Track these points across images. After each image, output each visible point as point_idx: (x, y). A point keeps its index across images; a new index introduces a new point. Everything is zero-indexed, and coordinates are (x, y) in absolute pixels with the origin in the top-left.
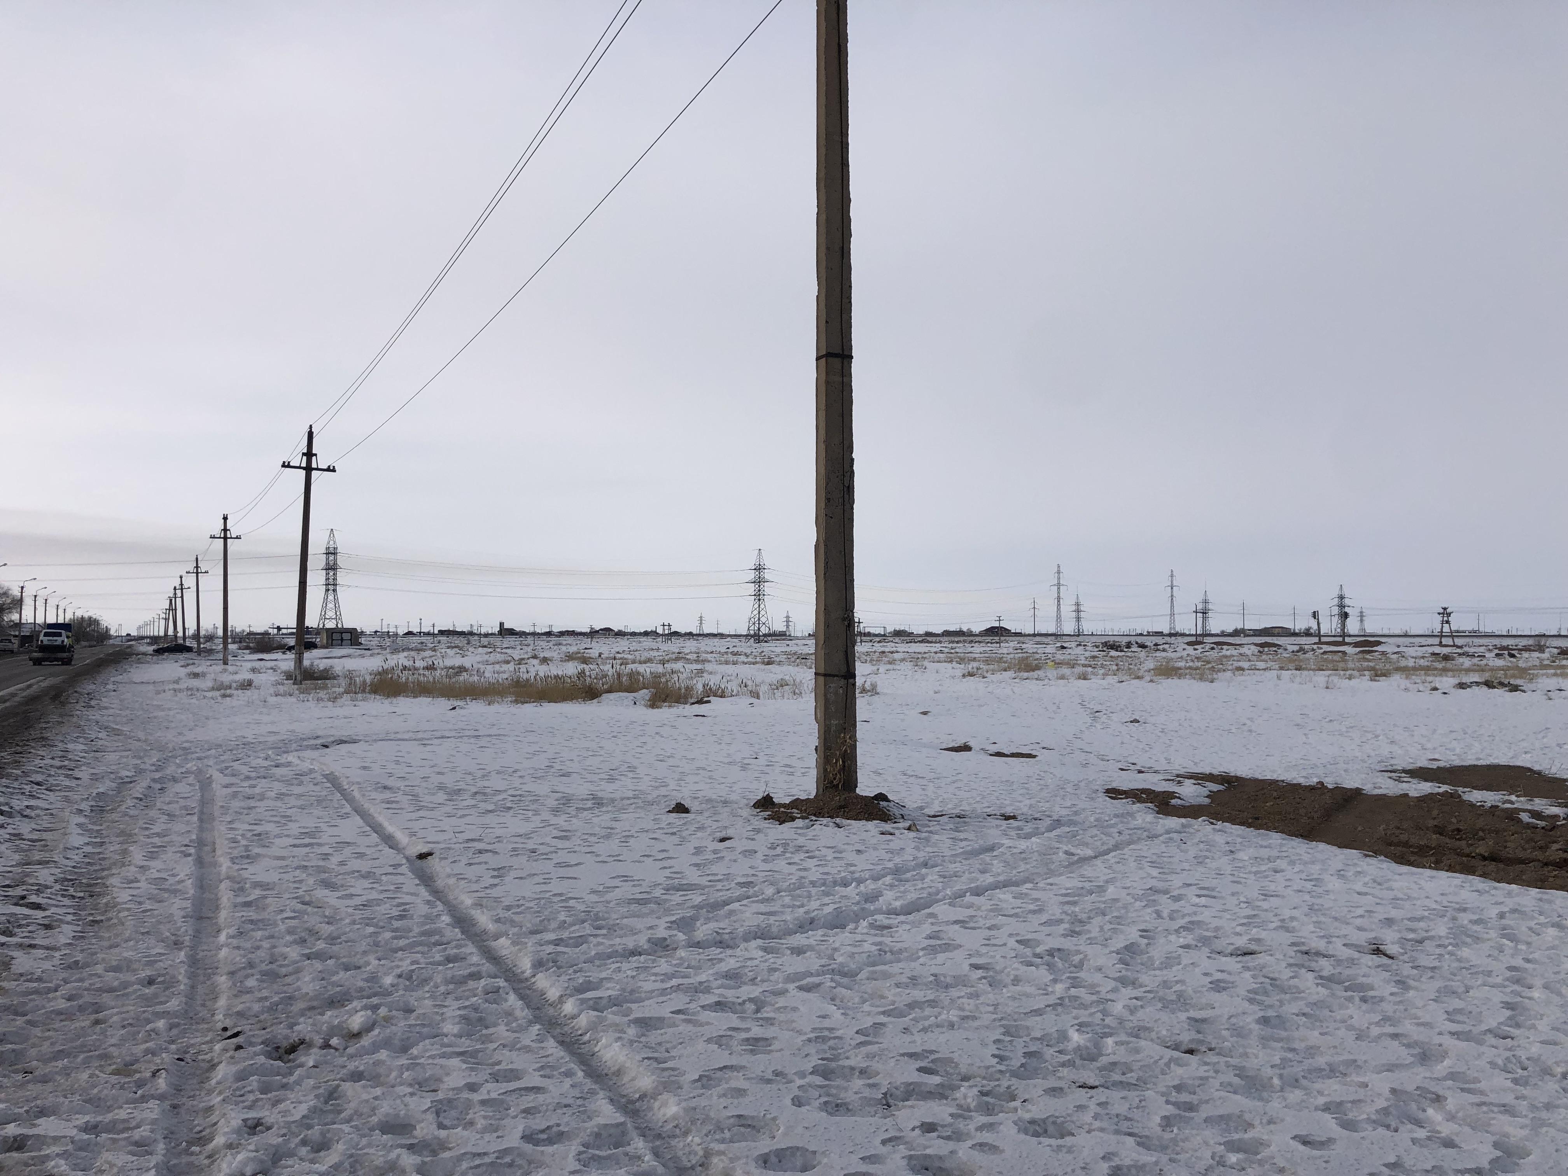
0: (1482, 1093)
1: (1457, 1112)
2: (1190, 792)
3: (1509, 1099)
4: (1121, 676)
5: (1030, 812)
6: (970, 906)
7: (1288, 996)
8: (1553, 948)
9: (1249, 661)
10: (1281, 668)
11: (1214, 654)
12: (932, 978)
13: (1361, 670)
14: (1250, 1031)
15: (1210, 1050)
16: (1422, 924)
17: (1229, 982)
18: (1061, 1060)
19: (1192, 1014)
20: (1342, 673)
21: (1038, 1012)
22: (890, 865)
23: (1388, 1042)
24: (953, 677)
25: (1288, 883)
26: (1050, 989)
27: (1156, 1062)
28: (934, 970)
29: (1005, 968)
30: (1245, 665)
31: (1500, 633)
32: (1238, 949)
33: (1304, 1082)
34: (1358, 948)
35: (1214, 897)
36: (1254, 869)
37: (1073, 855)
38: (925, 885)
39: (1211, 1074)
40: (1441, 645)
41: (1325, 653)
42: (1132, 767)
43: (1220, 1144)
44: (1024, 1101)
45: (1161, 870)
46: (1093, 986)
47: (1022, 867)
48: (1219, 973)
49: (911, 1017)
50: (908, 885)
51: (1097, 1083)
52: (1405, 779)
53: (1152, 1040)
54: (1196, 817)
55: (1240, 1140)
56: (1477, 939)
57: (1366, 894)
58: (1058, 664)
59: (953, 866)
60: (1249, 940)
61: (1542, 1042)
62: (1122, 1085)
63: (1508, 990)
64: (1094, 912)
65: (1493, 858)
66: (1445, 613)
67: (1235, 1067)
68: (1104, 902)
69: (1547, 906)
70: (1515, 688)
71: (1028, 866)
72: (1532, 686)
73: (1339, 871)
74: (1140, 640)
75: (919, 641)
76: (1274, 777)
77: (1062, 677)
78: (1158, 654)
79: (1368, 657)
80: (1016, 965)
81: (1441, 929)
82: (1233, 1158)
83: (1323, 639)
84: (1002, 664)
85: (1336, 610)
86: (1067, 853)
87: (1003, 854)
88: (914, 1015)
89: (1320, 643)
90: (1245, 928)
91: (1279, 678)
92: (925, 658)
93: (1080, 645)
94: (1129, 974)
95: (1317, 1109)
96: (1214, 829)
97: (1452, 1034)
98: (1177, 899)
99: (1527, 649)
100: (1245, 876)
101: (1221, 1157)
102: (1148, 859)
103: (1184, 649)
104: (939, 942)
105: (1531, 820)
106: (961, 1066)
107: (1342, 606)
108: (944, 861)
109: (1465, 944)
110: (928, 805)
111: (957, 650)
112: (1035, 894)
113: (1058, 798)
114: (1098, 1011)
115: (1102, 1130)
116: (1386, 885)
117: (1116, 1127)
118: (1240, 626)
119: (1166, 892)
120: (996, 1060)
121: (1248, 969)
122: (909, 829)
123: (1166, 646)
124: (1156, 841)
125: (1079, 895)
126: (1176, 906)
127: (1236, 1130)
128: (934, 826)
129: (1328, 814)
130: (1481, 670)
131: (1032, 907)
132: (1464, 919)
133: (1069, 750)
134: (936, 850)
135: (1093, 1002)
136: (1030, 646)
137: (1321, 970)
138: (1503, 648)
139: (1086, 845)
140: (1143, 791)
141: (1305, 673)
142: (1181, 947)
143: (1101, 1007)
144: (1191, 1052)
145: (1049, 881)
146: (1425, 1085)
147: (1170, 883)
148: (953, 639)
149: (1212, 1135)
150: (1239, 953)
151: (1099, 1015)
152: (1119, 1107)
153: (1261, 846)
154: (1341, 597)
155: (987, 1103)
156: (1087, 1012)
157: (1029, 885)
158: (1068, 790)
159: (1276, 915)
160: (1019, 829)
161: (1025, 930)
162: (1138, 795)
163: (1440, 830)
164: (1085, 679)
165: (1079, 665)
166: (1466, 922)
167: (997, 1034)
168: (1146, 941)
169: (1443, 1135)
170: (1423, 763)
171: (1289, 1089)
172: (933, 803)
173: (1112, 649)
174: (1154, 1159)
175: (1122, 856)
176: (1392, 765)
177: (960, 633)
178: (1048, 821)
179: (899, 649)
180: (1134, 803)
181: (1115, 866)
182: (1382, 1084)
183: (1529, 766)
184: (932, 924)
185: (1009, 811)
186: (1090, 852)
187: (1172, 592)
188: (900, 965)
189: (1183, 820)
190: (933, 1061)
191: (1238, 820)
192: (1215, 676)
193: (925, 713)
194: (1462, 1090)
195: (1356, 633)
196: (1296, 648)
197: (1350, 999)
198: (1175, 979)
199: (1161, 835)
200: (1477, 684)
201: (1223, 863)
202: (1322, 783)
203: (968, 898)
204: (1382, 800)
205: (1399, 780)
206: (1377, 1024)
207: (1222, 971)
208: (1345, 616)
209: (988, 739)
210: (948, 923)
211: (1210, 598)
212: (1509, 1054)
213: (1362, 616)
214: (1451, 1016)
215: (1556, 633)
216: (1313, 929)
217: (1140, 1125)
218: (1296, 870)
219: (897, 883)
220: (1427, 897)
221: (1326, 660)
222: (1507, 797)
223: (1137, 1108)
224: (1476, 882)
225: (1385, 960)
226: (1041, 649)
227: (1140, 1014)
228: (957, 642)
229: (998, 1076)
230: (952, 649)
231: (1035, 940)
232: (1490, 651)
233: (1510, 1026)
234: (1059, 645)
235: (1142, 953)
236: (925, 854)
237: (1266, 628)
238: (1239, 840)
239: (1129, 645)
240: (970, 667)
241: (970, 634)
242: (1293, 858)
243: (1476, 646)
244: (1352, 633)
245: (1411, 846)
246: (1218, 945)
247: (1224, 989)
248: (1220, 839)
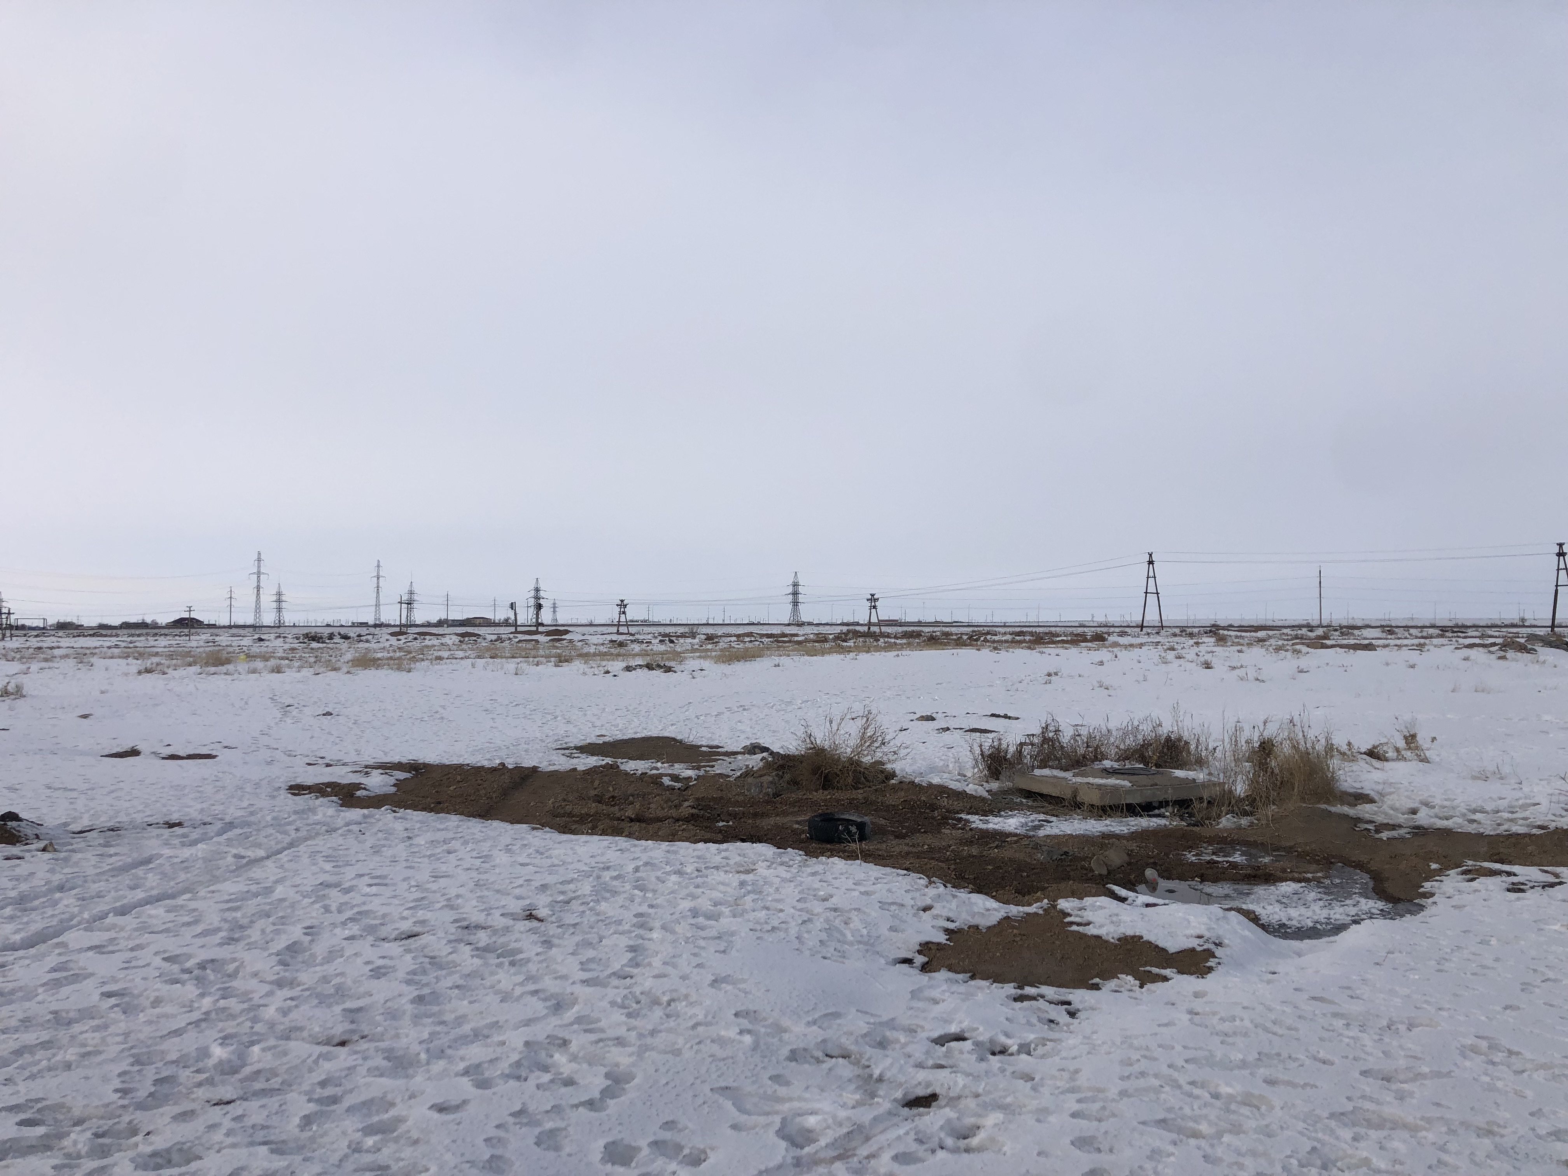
0: (602, 1031)
1: (579, 1052)
2: (377, 782)
3: (622, 1031)
4: (317, 668)
5: (200, 817)
6: (114, 926)
7: (444, 972)
8: (672, 892)
9: (450, 650)
10: (479, 657)
11: (416, 644)
12: (51, 1016)
13: (548, 657)
14: (404, 1012)
15: (362, 1038)
16: (572, 886)
17: (390, 967)
18: (199, 1080)
19: (349, 1005)
20: (531, 659)
21: (177, 1033)
22: (13, 894)
23: (528, 999)
24: (126, 674)
25: (459, 863)
26: (196, 1005)
27: (304, 1061)
28: (54, 1007)
29: (146, 990)
30: (445, 654)
31: (665, 622)
32: (402, 933)
33: (449, 1052)
34: (514, 917)
35: (386, 885)
36: (428, 853)
37: (243, 857)
38: (56, 912)
39: (360, 1062)
40: (618, 633)
41: (520, 641)
42: (320, 761)
43: (358, 1131)
44: (148, 1134)
45: (335, 864)
46: (246, 993)
47: (182, 876)
48: (381, 960)
49: (16, 1065)
50: (34, 915)
51: (235, 1097)
52: (576, 755)
53: (303, 1039)
54: (378, 807)
55: (380, 1122)
56: (615, 893)
57: (527, 864)
58: (250, 657)
59: (97, 885)
60: (415, 922)
61: (655, 977)
62: (264, 1092)
63: (633, 934)
64: (257, 915)
65: (639, 819)
66: (622, 605)
67: (384, 1051)
68: (270, 904)
69: (672, 857)
70: (668, 670)
71: (189, 875)
72: (681, 667)
73: (507, 846)
74: (343, 631)
75: (90, 635)
76: (461, 761)
77: (254, 671)
78: (361, 645)
79: (557, 644)
80: (159, 985)
81: (586, 888)
82: (370, 1141)
83: (519, 629)
84: (189, 659)
85: (532, 602)
86: (236, 856)
87: (161, 865)
88: (20, 1062)
89: (516, 632)
90: (410, 912)
91: (473, 666)
92: (93, 654)
93: (279, 637)
94: (287, 974)
95: (457, 1075)
96: (395, 817)
97: (583, 982)
98: (347, 891)
99: (683, 636)
100: (419, 860)
101: (358, 1143)
102: (324, 854)
103: (387, 640)
104: (65, 974)
105: (671, 783)
106: (74, 1109)
107: (537, 598)
108: (86, 882)
109: (605, 899)
110: (75, 819)
111: (137, 644)
112: (193, 905)
113: (235, 800)
114: (247, 1020)
115: (234, 1146)
116: (547, 854)
117: (250, 1139)
118: (444, 617)
119: (336, 885)
120: (119, 1095)
121: (408, 951)
122: (44, 850)
123: (370, 637)
124: (334, 835)
125: (242, 900)
126: (346, 898)
127: (378, 1112)
128: (78, 843)
129: (505, 793)
130: (644, 654)
131: (187, 919)
132: (607, 876)
133: (253, 748)
134: (76, 870)
135: (243, 1011)
136: (224, 639)
137: (477, 943)
138: (665, 635)
139: (259, 846)
140: (328, 785)
141: (499, 660)
142: (345, 939)
143: (252, 1014)
144: (343, 1044)
145: (212, 888)
146: (555, 1033)
147: (341, 876)
148: (133, 631)
149: (351, 1125)
150: (403, 936)
151: (249, 1024)
152: (257, 1117)
153: (439, 830)
154: (537, 590)
155: (102, 1145)
156: (235, 1023)
157: (187, 896)
158: (247, 790)
159: (443, 895)
160: (184, 836)
161: (172, 945)
162: (321, 790)
163: (599, 799)
164: (278, 672)
165: (274, 657)
166: (608, 879)
167: (124, 1066)
168: (309, 938)
169: (565, 1075)
170: (592, 739)
171: (435, 1060)
172: (81, 818)
173: (314, 640)
174: (286, 1163)
175: (295, 854)
176: (566, 743)
177: (143, 625)
178: (219, 825)
179: (61, 644)
180: (317, 798)
181: (286, 866)
182: (516, 1039)
183: (673, 736)
184: (60, 954)
185: (175, 818)
186: (262, 853)
187: (378, 583)
188: (10, 1007)
189: (365, 811)
190: (39, 1111)
191: (420, 807)
192: (412, 666)
193: (85, 717)
194: (586, 1031)
195: (549, 623)
196: (494, 637)
197: (500, 965)
198: (336, 972)
199: (339, 829)
200: (641, 666)
201: (400, 850)
202: (503, 764)
203: (111, 919)
204: (555, 776)
205: (570, 756)
206: (521, 984)
207: (384, 957)
208: (539, 607)
209: (161, 741)
210: (80, 951)
211: (416, 589)
212: (626, 992)
213: (554, 607)
214: (584, 966)
215: (705, 622)
216: (477, 904)
217: (277, 1131)
218: (468, 849)
219: (19, 914)
220: (579, 861)
221: (519, 648)
222: (654, 765)
223: (276, 1113)
224: (621, 842)
225: (535, 924)
226: (236, 642)
227: (293, 1015)
228: (139, 636)
229: (119, 1112)
230: (131, 643)
231: (185, 954)
232: (655, 637)
233: (631, 967)
234: (256, 636)
235: (304, 951)
236: (61, 876)
237: (468, 619)
238: (418, 825)
239: (331, 637)
240: (149, 662)
241: (155, 626)
242: (467, 838)
243: (645, 634)
244: (545, 623)
245: (573, 816)
246: (383, 932)
247: (385, 975)
248: (399, 826)
